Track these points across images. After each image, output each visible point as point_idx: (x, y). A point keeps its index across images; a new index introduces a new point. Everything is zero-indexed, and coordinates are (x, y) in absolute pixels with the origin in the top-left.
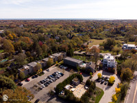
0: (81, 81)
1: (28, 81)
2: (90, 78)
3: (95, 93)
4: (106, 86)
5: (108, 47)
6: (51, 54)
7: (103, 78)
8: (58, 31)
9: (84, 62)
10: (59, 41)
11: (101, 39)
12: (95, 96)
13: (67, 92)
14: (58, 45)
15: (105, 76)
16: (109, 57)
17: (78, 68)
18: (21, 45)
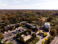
2: (35, 33)
3: (35, 40)
4: (42, 37)
15: (43, 33)
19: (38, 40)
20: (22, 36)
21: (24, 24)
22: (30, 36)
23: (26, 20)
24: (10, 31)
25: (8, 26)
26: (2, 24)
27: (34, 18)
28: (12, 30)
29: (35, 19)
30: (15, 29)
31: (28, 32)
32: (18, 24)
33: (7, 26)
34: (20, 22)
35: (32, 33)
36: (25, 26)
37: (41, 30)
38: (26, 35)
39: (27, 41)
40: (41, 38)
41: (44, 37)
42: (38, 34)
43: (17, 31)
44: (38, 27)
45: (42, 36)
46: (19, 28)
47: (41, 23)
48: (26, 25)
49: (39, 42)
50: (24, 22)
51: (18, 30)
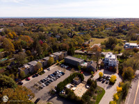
0: (82, 80)
1: (28, 80)
3: (96, 92)
5: (109, 46)
6: (51, 53)
7: (104, 77)
8: (59, 30)
9: (85, 61)
10: (60, 39)
11: (102, 38)
12: (96, 95)
13: (68, 91)
14: (59, 44)
16: (110, 56)
17: (79, 67)
18: (21, 43)
19: (102, 93)
22: (84, 85)
30: (43, 72)
45: (107, 83)
49: (105, 95)
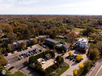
2: (62, 55)
3: (61, 67)
4: (73, 63)
6: (37, 36)
9: (61, 43)
11: (83, 28)
15: (75, 55)
16: (83, 40)
19: (67, 67)
20: (39, 60)
21: (42, 40)
22: (53, 60)
23: (45, 34)
24: (18, 51)
25: (15, 43)
26: (4, 41)
27: (60, 30)
28: (21, 51)
29: (61, 32)
30: (26, 49)
31: (49, 55)
32: (32, 39)
33: (12, 43)
34: (34, 37)
35: (56, 55)
36: (43, 44)
37: (72, 50)
38: (46, 59)
39: (47, 69)
40: (73, 65)
41: (78, 62)
42: (67, 58)
43: (29, 52)
44: (67, 45)
45: (73, 61)
46: (34, 47)
47: (72, 39)
48: (46, 41)
49: (68, 70)
50: (42, 37)
51: (32, 49)
